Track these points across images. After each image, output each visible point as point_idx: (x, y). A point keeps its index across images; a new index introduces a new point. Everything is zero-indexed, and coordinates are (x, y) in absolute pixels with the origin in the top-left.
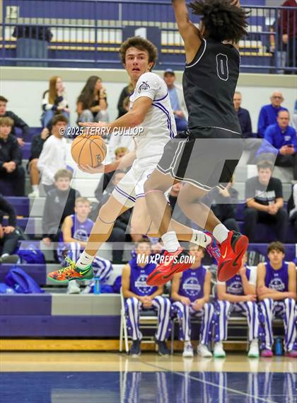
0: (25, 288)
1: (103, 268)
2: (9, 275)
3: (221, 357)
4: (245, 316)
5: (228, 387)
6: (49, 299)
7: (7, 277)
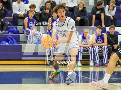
0: (12, 42)
1: (40, 35)
2: (7, 38)
3: (80, 66)
4: (89, 52)
5: (82, 75)
6: (21, 46)
7: (6, 39)
